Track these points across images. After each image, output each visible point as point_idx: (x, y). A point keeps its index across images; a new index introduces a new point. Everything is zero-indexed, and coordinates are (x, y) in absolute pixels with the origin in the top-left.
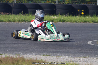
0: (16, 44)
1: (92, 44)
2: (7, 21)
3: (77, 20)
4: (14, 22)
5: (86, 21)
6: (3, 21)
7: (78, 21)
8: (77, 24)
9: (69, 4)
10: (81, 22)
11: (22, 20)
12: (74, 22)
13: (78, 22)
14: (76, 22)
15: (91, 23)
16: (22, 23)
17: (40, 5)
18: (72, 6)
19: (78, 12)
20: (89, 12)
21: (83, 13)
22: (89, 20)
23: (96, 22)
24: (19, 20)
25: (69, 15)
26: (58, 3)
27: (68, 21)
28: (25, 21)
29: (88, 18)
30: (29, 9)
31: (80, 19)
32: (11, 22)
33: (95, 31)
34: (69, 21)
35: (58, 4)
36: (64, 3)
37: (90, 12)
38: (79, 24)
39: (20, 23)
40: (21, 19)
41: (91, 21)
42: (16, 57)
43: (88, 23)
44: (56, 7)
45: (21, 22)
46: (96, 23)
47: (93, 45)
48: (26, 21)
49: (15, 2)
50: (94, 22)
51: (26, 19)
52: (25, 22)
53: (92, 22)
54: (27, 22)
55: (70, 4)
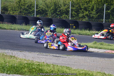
2: (9, 29)
4: (14, 30)
6: (5, 29)
15: (78, 35)
19: (70, 26)
20: (79, 26)
23: (81, 35)
24: (19, 29)
32: (12, 30)
34: (60, 32)
36: (60, 18)
41: (78, 33)
43: (74, 35)
50: (80, 34)
51: (25, 28)
52: (23, 31)
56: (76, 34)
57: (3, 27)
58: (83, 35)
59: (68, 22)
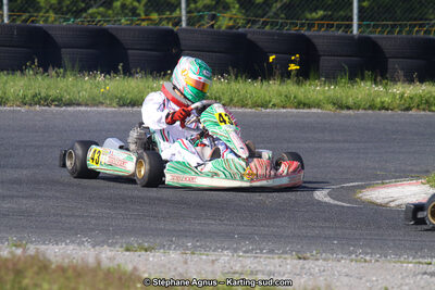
0: (12, 197)
1: (332, 201)
3: (268, 98)
4: (1, 104)
5: (307, 101)
7: (274, 101)
8: (268, 115)
9: (234, 30)
10: (283, 107)
11: (35, 96)
12: (256, 105)
13: (274, 105)
14: (264, 105)
15: (330, 109)
16: (37, 107)
17: (114, 33)
18: (249, 36)
20: (321, 64)
21: (293, 67)
22: (322, 97)
23: (349, 108)
24: (25, 97)
25: (236, 78)
26: (188, 24)
27: (231, 100)
28: (46, 101)
29: (316, 90)
30: (63, 50)
31: (281, 95)
33: (347, 145)
34: (236, 100)
35: (190, 28)
36: (212, 26)
37: (325, 62)
38: (278, 115)
39: (27, 107)
40: (30, 93)
41: (329, 102)
42: (9, 256)
43: (314, 110)
44: (182, 42)
45: (30, 105)
46: (351, 112)
47: (337, 206)
48: (53, 101)
49: (6, 21)
50: (341, 107)
51: (53, 93)
52: (47, 105)
53: (330, 106)
54: (56, 105)
55: (240, 30)
56: (318, 106)
58: (358, 108)
59: (260, 44)
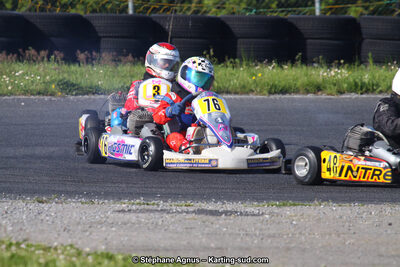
57: (83, 84)
